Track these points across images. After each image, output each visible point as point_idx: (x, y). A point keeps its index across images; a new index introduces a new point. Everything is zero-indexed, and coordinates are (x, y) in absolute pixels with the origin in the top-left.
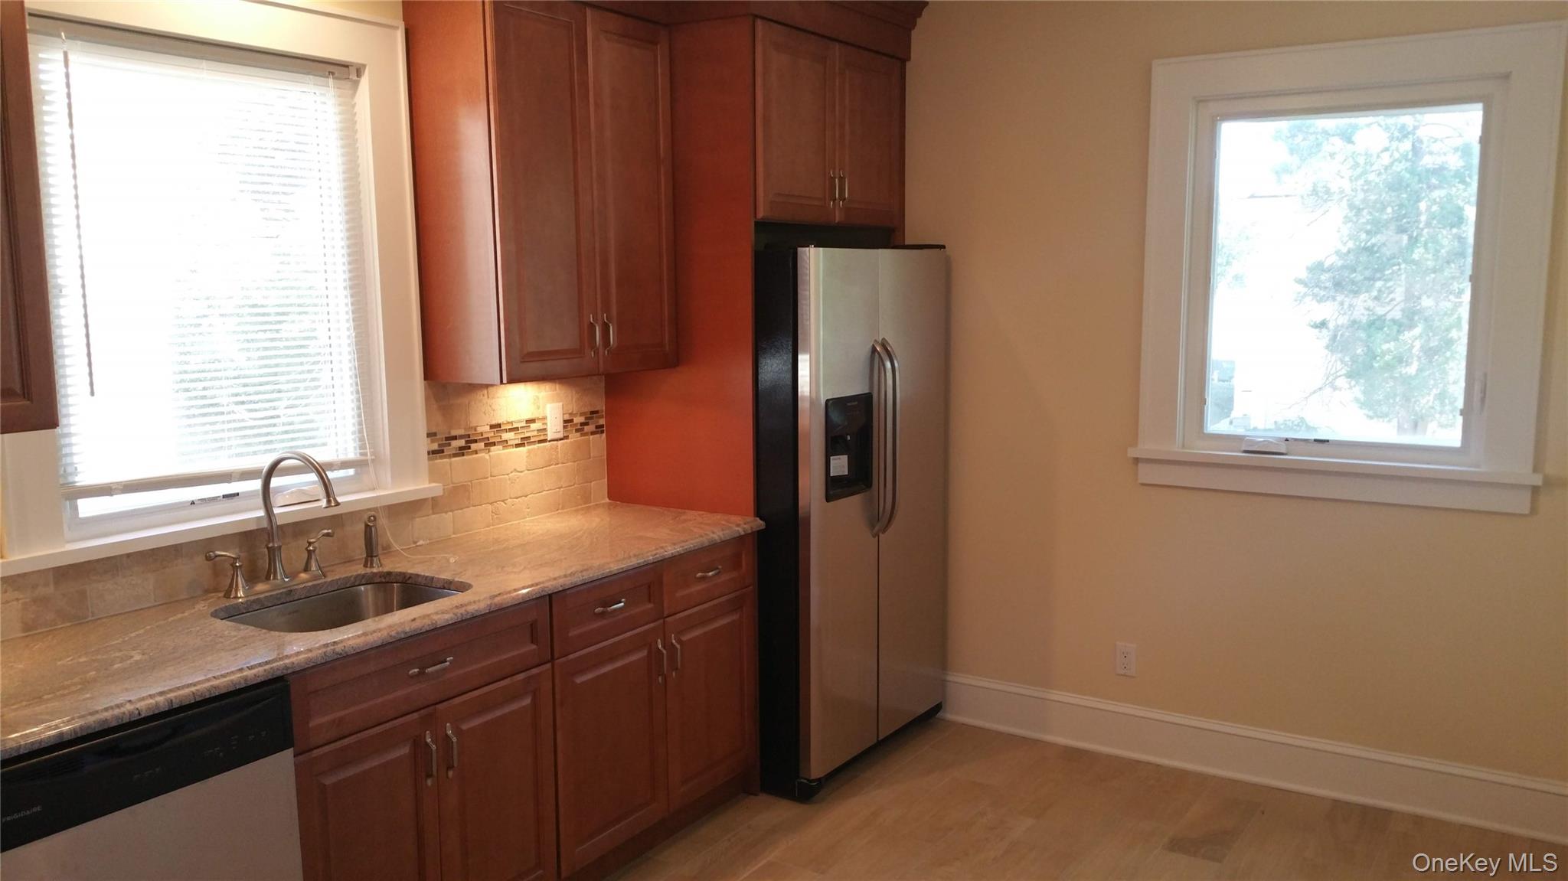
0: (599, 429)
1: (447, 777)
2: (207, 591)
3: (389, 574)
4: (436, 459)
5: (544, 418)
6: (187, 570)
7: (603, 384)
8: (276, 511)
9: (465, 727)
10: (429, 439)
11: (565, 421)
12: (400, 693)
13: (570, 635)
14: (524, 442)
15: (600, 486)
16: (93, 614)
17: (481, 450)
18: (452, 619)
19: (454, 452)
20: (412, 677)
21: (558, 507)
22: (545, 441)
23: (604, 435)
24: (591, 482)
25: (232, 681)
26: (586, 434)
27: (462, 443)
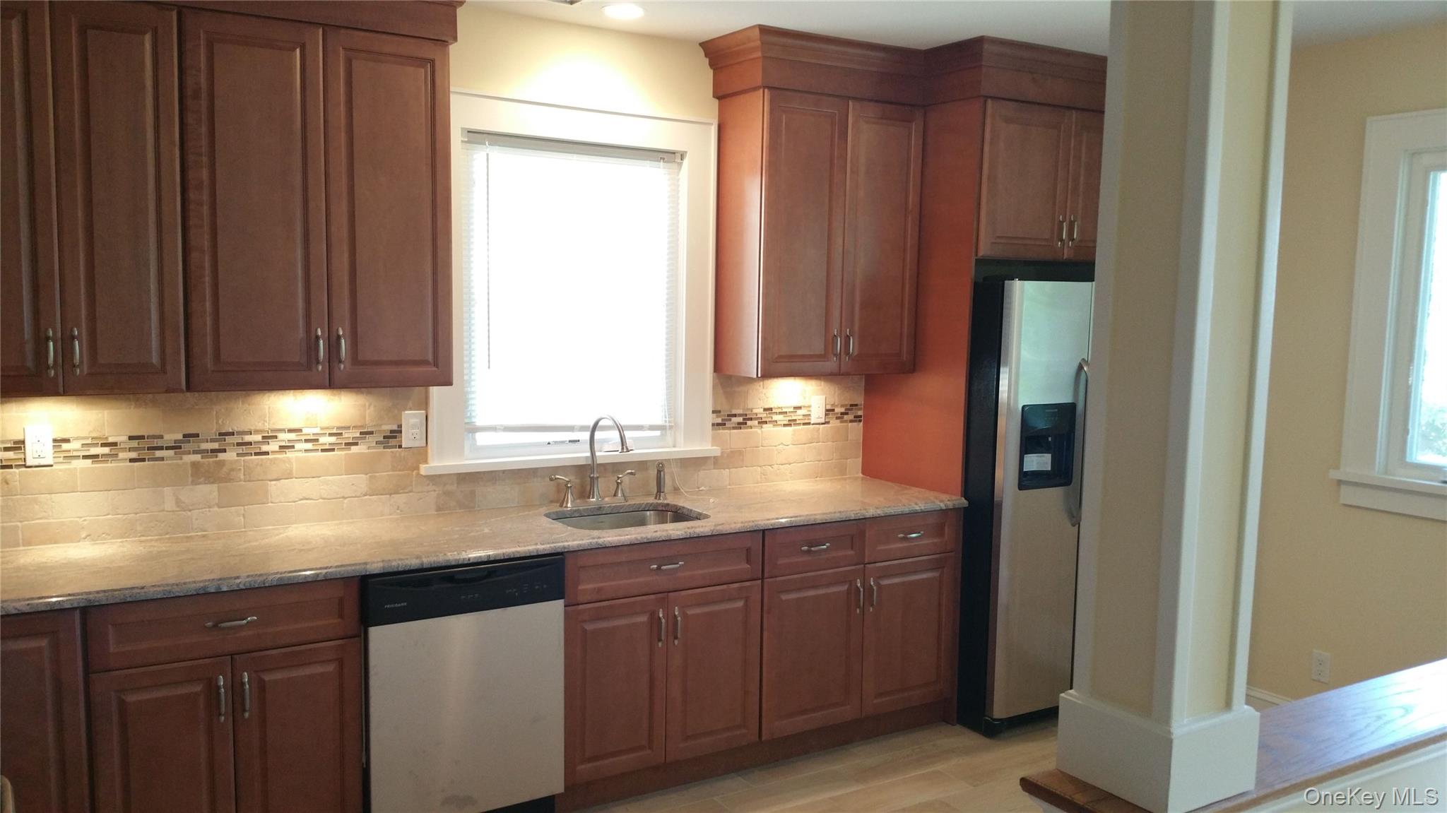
0: (857, 419)
1: (674, 644)
2: (552, 502)
3: (668, 505)
4: (719, 429)
5: (809, 407)
6: (540, 486)
7: (863, 384)
8: (598, 454)
9: (690, 612)
10: (715, 415)
11: (827, 410)
12: (641, 579)
13: (779, 562)
14: (791, 423)
15: (856, 463)
16: (479, 506)
17: (755, 426)
18: (682, 535)
19: (734, 426)
20: (653, 570)
21: (817, 475)
22: (809, 424)
23: (862, 423)
24: (847, 459)
25: (529, 550)
26: (846, 421)
27: (740, 419)
